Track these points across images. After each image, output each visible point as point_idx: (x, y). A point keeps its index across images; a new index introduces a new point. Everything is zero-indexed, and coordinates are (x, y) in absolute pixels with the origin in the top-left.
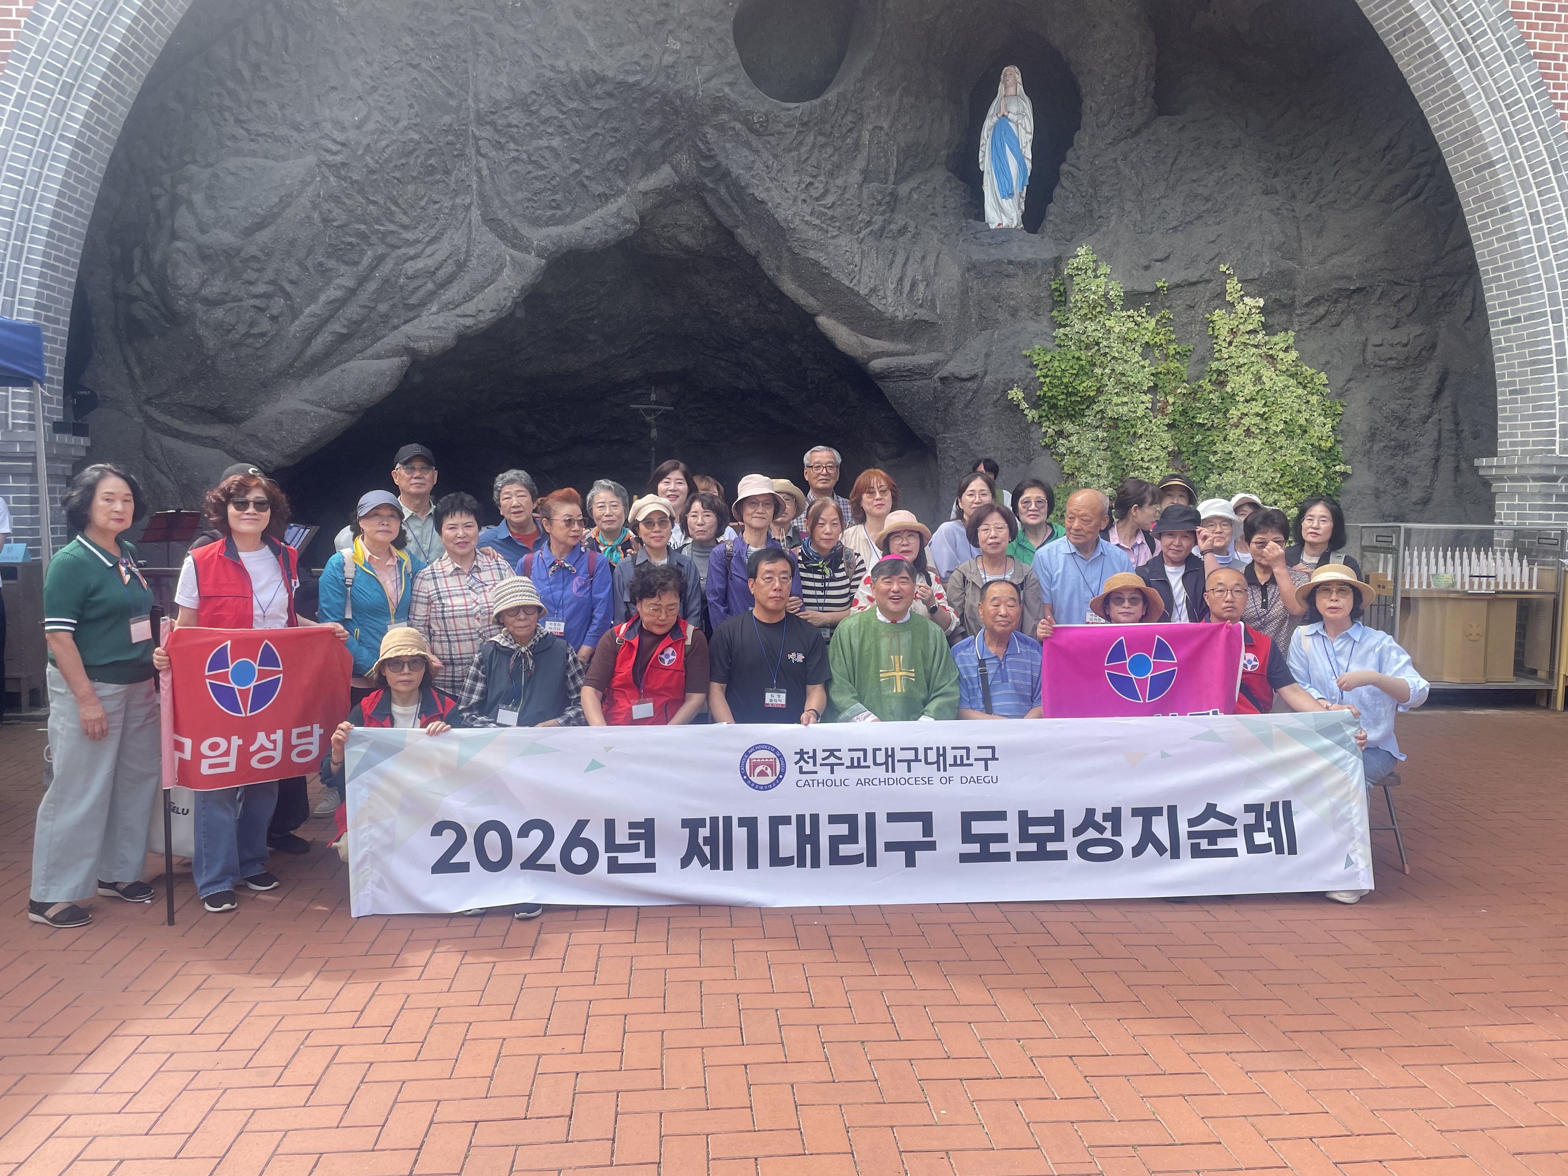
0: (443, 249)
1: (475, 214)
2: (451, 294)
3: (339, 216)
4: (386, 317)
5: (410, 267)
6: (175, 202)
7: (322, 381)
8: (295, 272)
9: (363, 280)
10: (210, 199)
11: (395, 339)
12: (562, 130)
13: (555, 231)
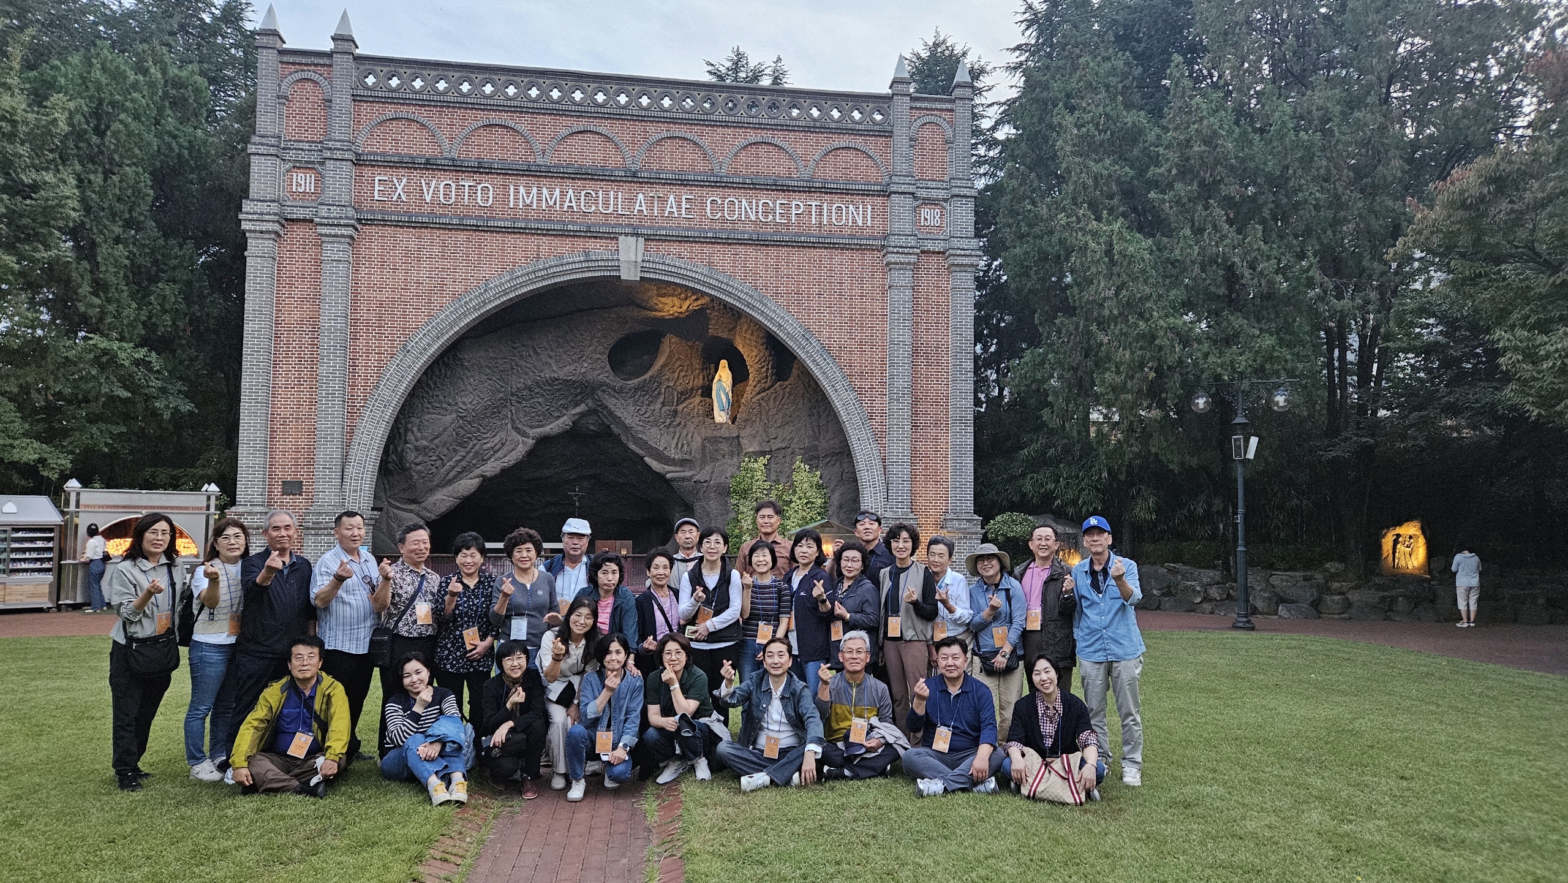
0: (498, 438)
1: (509, 426)
2: (499, 454)
3: (462, 432)
4: (474, 465)
5: (485, 447)
6: (406, 430)
7: (450, 488)
8: (446, 452)
9: (468, 453)
10: (419, 430)
11: (477, 472)
12: (542, 395)
13: (538, 430)
